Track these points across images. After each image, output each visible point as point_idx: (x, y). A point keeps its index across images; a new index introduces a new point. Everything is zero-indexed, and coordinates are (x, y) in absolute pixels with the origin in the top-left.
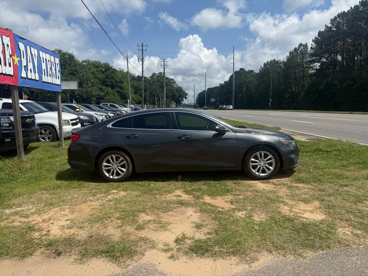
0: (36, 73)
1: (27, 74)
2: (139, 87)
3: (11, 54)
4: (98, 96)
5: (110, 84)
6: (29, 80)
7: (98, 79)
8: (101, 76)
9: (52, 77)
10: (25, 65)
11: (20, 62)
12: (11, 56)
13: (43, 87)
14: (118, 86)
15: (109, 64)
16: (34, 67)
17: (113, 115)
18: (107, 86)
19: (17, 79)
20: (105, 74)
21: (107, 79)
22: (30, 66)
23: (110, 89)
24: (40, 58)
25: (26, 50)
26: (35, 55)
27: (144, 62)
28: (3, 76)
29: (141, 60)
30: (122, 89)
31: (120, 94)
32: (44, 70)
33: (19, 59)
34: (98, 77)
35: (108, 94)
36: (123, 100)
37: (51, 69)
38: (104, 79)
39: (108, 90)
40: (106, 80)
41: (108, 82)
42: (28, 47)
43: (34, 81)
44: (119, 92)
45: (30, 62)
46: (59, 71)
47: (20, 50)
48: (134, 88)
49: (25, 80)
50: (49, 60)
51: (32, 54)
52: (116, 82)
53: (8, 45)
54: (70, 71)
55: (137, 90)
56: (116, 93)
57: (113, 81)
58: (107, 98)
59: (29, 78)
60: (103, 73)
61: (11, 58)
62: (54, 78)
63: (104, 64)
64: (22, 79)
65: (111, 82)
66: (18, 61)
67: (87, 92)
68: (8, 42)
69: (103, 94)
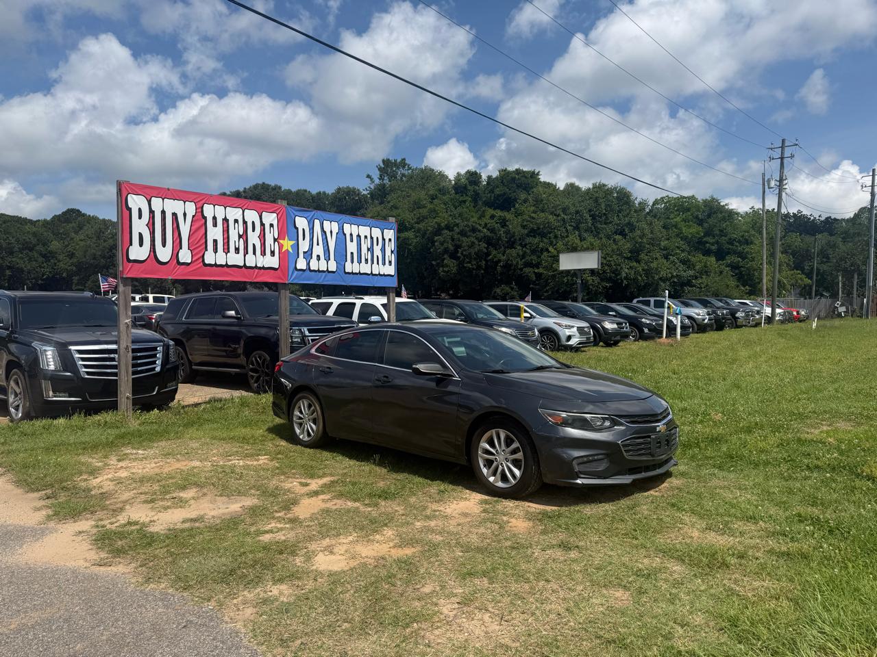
0: (329, 259)
1: (308, 264)
2: (807, 250)
3: (276, 237)
4: (676, 280)
5: (714, 248)
6: (313, 273)
7: (684, 238)
8: (693, 230)
9: (373, 263)
10: (306, 250)
11: (297, 247)
12: (275, 240)
13: (345, 282)
14: (735, 252)
15: (717, 201)
16: (327, 250)
17: (615, 326)
18: (707, 253)
19: (285, 274)
20: (706, 225)
21: (709, 236)
22: (318, 250)
23: (713, 259)
24: (345, 235)
25: (311, 226)
26: (331, 232)
27: (785, 187)
28: (257, 270)
29: (778, 184)
30: (743, 259)
31: (737, 271)
32: (352, 253)
33: (292, 243)
34: (685, 234)
35: (705, 271)
36: (742, 288)
37: (371, 250)
38: (700, 238)
39: (706, 263)
40: (704, 239)
41: (709, 243)
42: (317, 222)
43: (324, 274)
44: (734, 267)
45: (318, 244)
46: (392, 252)
47: (297, 229)
48: (793, 254)
49: (302, 274)
50: (366, 237)
51: (324, 232)
52: (731, 242)
53: (272, 225)
54: (618, 225)
55: (799, 260)
56: (727, 269)
57: (723, 240)
58: (702, 283)
59: (312, 269)
60: (700, 222)
61: (276, 243)
62: (378, 263)
63: (705, 201)
64: (296, 272)
65: (717, 242)
66: (291, 246)
67: (648, 272)
68: (274, 220)
69: (691, 273)
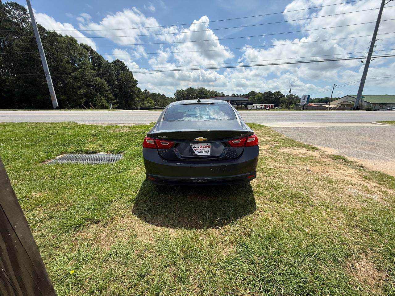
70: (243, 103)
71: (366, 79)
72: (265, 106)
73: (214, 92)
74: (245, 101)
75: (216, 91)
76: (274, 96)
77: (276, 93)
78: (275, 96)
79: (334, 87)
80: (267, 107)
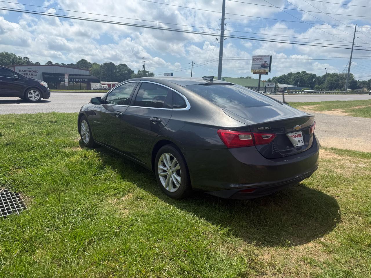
70: (83, 79)
71: (223, 59)
72: (109, 85)
73: (9, 55)
74: (82, 76)
75: (12, 54)
76: (118, 70)
77: (122, 67)
78: (120, 70)
79: (192, 65)
80: (111, 86)
